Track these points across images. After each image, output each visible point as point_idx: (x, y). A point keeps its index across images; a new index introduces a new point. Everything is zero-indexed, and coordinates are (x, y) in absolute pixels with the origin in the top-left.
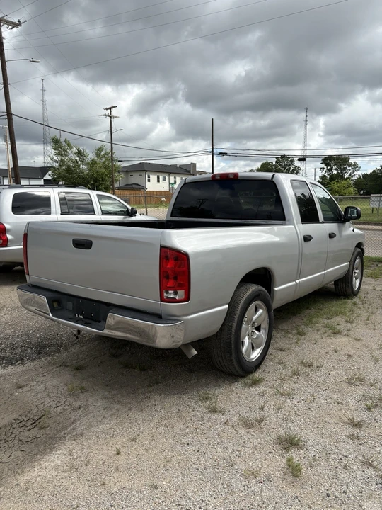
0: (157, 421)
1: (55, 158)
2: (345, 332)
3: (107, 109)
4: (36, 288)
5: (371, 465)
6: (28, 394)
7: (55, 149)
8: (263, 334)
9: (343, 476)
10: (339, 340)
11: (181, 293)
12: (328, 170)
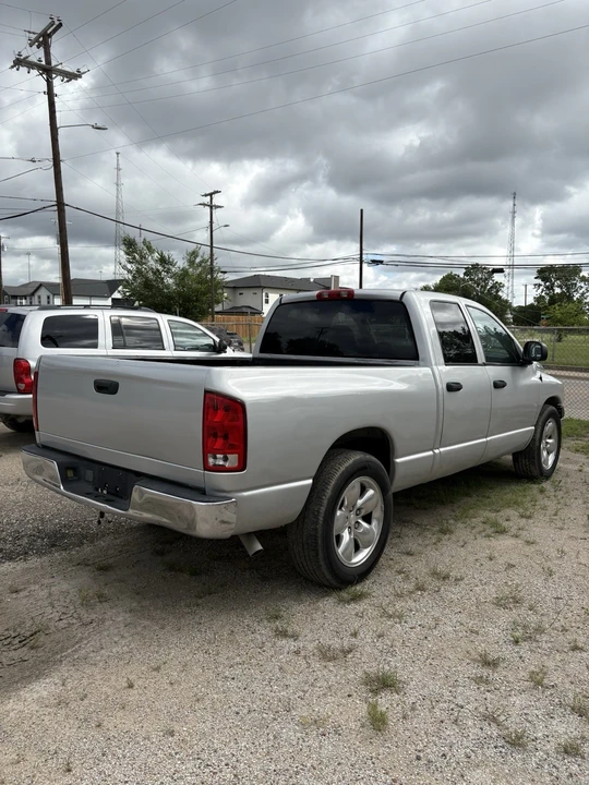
0: (198, 645)
1: (129, 266)
2: (513, 531)
3: (206, 195)
4: (48, 450)
5: (495, 720)
6: (24, 601)
7: (127, 254)
8: (375, 527)
9: (448, 733)
10: (501, 542)
11: (233, 459)
12: (547, 288)
